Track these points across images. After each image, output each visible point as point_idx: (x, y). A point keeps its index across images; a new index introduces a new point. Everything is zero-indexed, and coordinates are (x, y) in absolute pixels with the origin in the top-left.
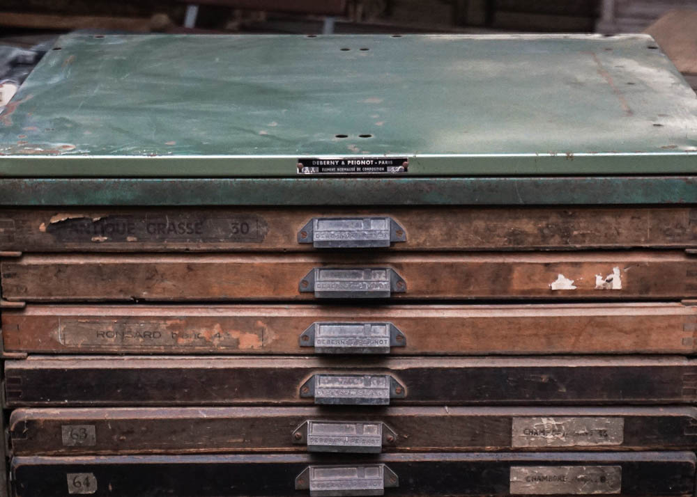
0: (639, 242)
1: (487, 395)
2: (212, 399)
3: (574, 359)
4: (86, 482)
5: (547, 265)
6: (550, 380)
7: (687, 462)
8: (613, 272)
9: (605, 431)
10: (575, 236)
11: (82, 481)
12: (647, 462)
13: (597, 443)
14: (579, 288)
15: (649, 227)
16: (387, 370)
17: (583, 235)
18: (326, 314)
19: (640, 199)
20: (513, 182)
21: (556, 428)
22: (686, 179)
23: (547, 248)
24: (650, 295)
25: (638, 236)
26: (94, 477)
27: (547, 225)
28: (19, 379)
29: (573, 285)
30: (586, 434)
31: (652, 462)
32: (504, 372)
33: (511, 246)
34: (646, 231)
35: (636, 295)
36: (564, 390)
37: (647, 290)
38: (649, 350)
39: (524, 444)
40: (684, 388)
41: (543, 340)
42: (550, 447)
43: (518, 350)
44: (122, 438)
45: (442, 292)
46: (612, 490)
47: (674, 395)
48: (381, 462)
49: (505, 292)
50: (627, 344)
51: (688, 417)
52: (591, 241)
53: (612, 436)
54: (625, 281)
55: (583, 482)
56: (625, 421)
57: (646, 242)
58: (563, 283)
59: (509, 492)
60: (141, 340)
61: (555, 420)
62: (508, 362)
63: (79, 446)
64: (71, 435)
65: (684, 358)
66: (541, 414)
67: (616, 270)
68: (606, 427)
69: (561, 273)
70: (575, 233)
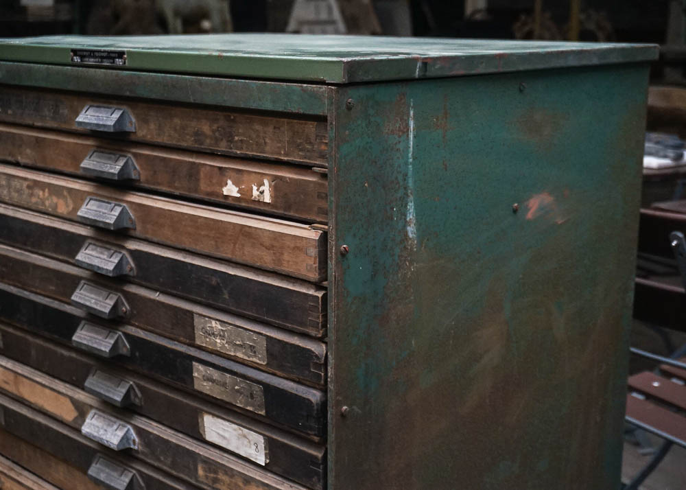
0: (280, 154)
1: (180, 288)
3: (236, 267)
5: (220, 168)
6: (218, 284)
7: (309, 400)
8: (263, 184)
9: (254, 347)
10: (236, 142)
12: (279, 388)
13: (249, 357)
14: (244, 197)
15: (287, 139)
16: (123, 248)
17: (241, 141)
18: (100, 192)
19: (268, 106)
20: (186, 79)
21: (222, 333)
22: (302, 86)
23: (219, 151)
24: (292, 214)
25: (279, 147)
27: (218, 128)
29: (238, 192)
30: (242, 346)
31: (283, 390)
32: (189, 267)
33: (196, 146)
34: (284, 143)
35: (281, 212)
36: (227, 298)
37: (288, 208)
38: (284, 271)
39: (203, 343)
40: (310, 318)
41: (213, 242)
42: (218, 351)
43: (198, 248)
45: (159, 184)
46: (259, 410)
47: (302, 324)
48: (120, 331)
49: (196, 191)
50: (267, 260)
51: (313, 352)
52: (248, 149)
53: (259, 354)
54: (273, 195)
55: (239, 394)
56: (267, 341)
57: (286, 155)
58: (231, 190)
59: (193, 386)
61: (221, 326)
62: (194, 260)
65: (313, 286)
66: (211, 316)
67: (266, 182)
68: (255, 343)
69: (230, 178)
70: (236, 138)
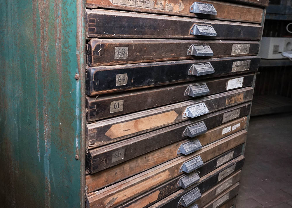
2: (165, 35)
4: (123, 79)
6: (240, 31)
11: (122, 78)
13: (245, 53)
21: (239, 48)
26: (127, 76)
28: (95, 20)
36: (242, 35)
40: (259, 34)
42: (237, 55)
44: (137, 54)
50: (252, 19)
53: (247, 50)
55: (244, 66)
56: (250, 45)
60: (142, 4)
61: (240, 45)
63: (121, 60)
64: (119, 53)
66: (238, 43)
68: (247, 47)
